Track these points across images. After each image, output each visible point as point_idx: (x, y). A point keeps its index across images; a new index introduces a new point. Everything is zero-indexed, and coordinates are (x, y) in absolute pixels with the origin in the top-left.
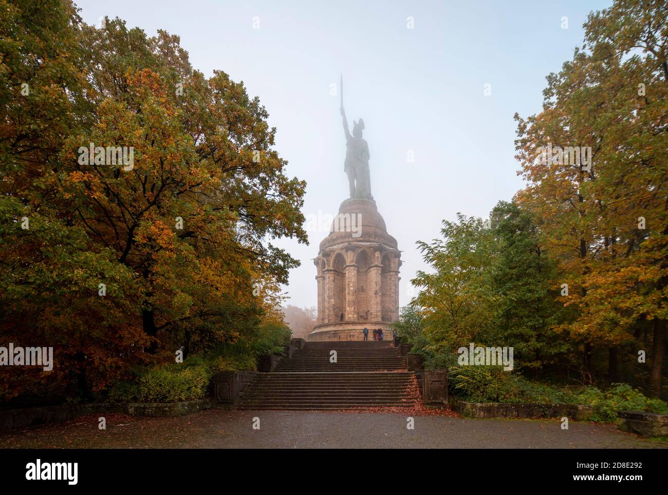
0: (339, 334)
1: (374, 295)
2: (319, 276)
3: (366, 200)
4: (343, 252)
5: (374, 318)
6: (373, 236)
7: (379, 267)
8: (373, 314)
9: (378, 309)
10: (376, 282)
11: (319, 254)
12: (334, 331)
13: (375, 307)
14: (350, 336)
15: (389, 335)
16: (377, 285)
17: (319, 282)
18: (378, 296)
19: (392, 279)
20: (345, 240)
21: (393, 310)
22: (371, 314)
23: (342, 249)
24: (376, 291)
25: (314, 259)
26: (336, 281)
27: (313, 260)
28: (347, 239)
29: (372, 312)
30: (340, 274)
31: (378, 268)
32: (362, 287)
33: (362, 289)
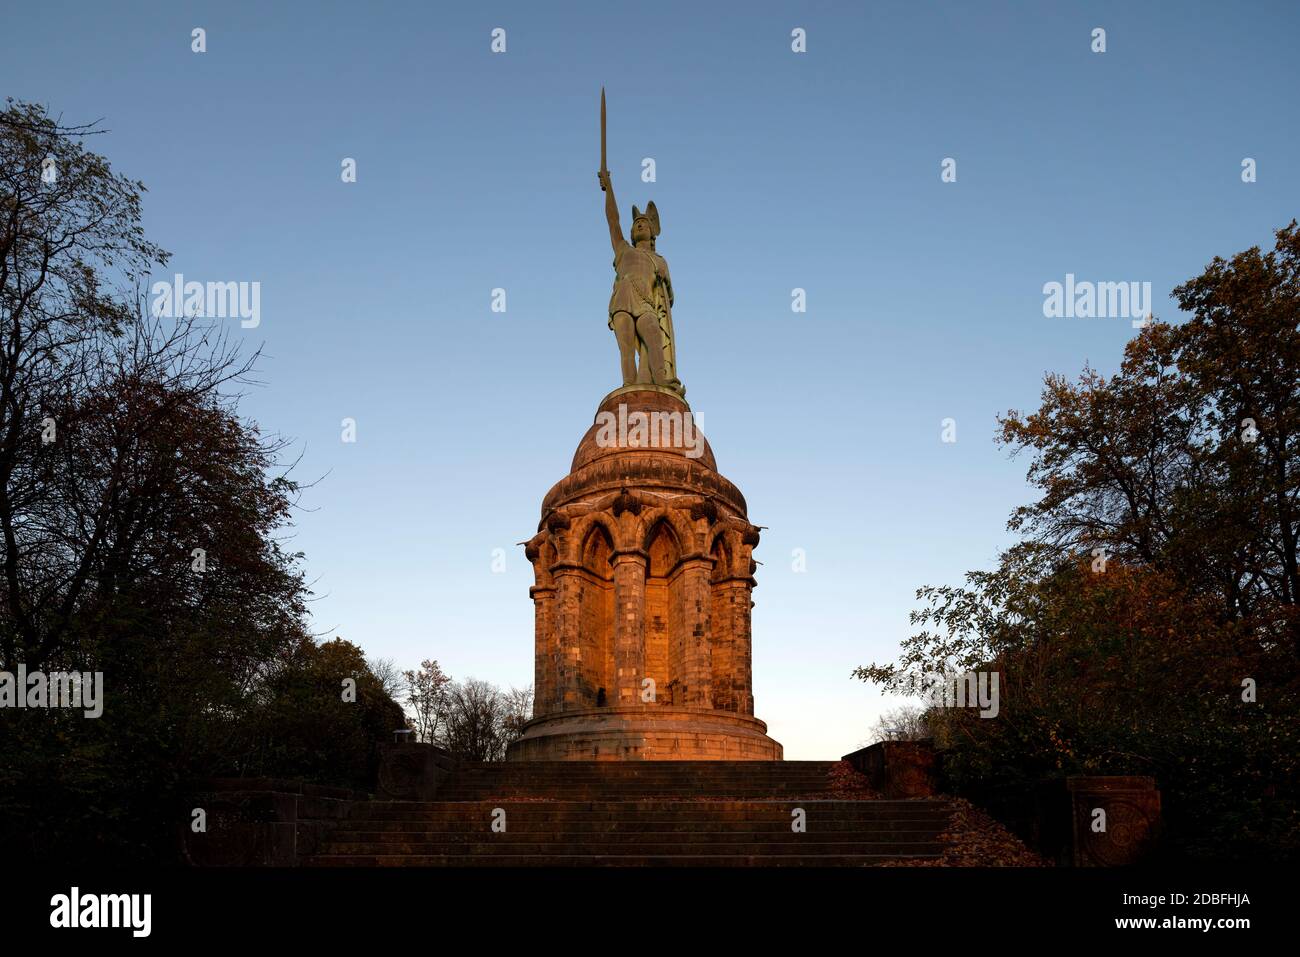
0: (594, 745)
1: (693, 639)
2: (540, 587)
3: (668, 392)
4: (606, 517)
5: (693, 700)
6: (689, 479)
7: (704, 559)
8: (689, 689)
9: (703, 676)
10: (698, 603)
11: (540, 529)
12: (581, 734)
13: (696, 669)
14: (627, 749)
15: (737, 747)
16: (699, 610)
17: (538, 604)
18: (704, 639)
19: (737, 600)
20: (611, 484)
21: (739, 682)
22: (685, 689)
23: (603, 508)
24: (699, 626)
25: (526, 544)
26: (586, 598)
27: (524, 547)
28: (618, 483)
29: (686, 683)
30: (598, 581)
31: (702, 564)
32: (657, 618)
33: (658, 624)
